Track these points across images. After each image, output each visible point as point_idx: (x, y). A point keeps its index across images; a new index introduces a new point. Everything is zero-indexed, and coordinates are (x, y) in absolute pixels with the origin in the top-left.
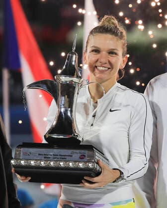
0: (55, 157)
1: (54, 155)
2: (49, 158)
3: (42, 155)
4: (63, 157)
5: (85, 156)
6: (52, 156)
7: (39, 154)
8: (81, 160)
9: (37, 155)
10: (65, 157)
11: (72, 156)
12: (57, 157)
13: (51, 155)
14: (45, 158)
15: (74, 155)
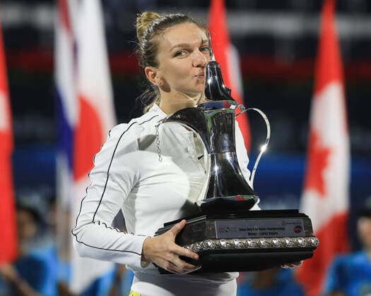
0: (263, 231)
1: (260, 229)
2: (255, 234)
3: (244, 230)
4: (272, 231)
5: (300, 227)
6: (258, 231)
7: (240, 230)
8: (297, 234)
9: (238, 230)
10: (276, 231)
11: (283, 229)
12: (265, 231)
13: (257, 229)
14: (249, 234)
15: (287, 227)
